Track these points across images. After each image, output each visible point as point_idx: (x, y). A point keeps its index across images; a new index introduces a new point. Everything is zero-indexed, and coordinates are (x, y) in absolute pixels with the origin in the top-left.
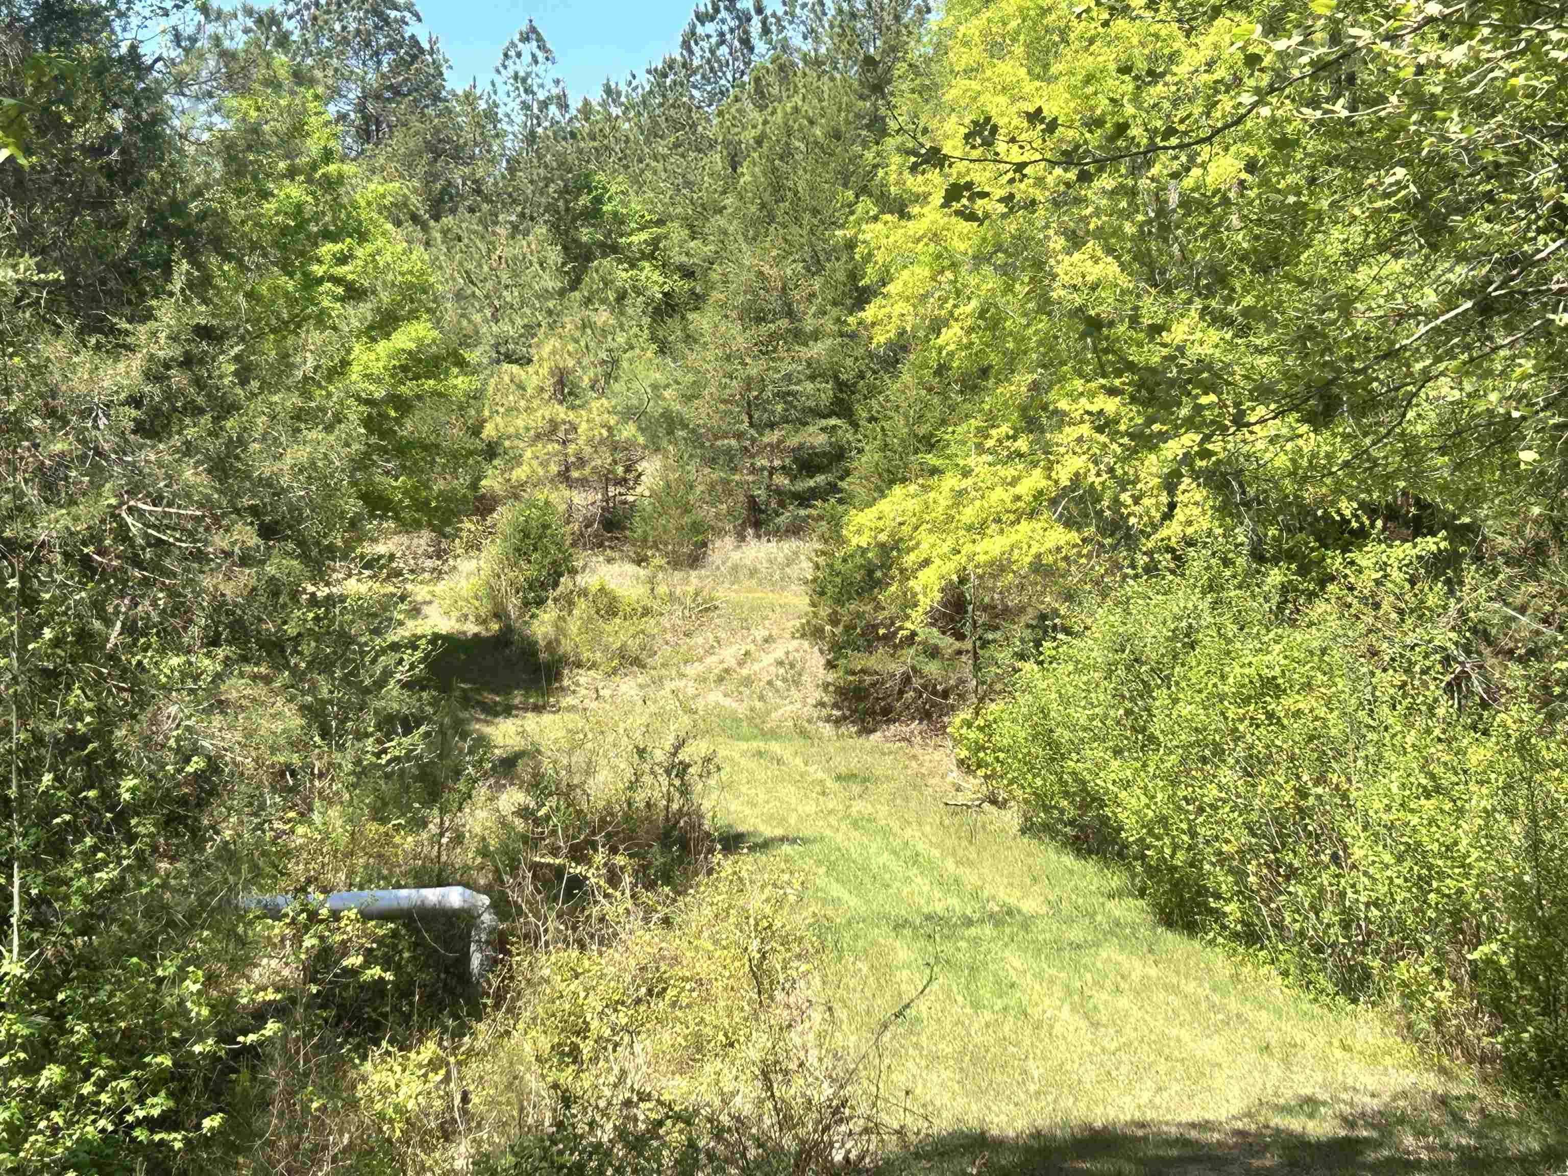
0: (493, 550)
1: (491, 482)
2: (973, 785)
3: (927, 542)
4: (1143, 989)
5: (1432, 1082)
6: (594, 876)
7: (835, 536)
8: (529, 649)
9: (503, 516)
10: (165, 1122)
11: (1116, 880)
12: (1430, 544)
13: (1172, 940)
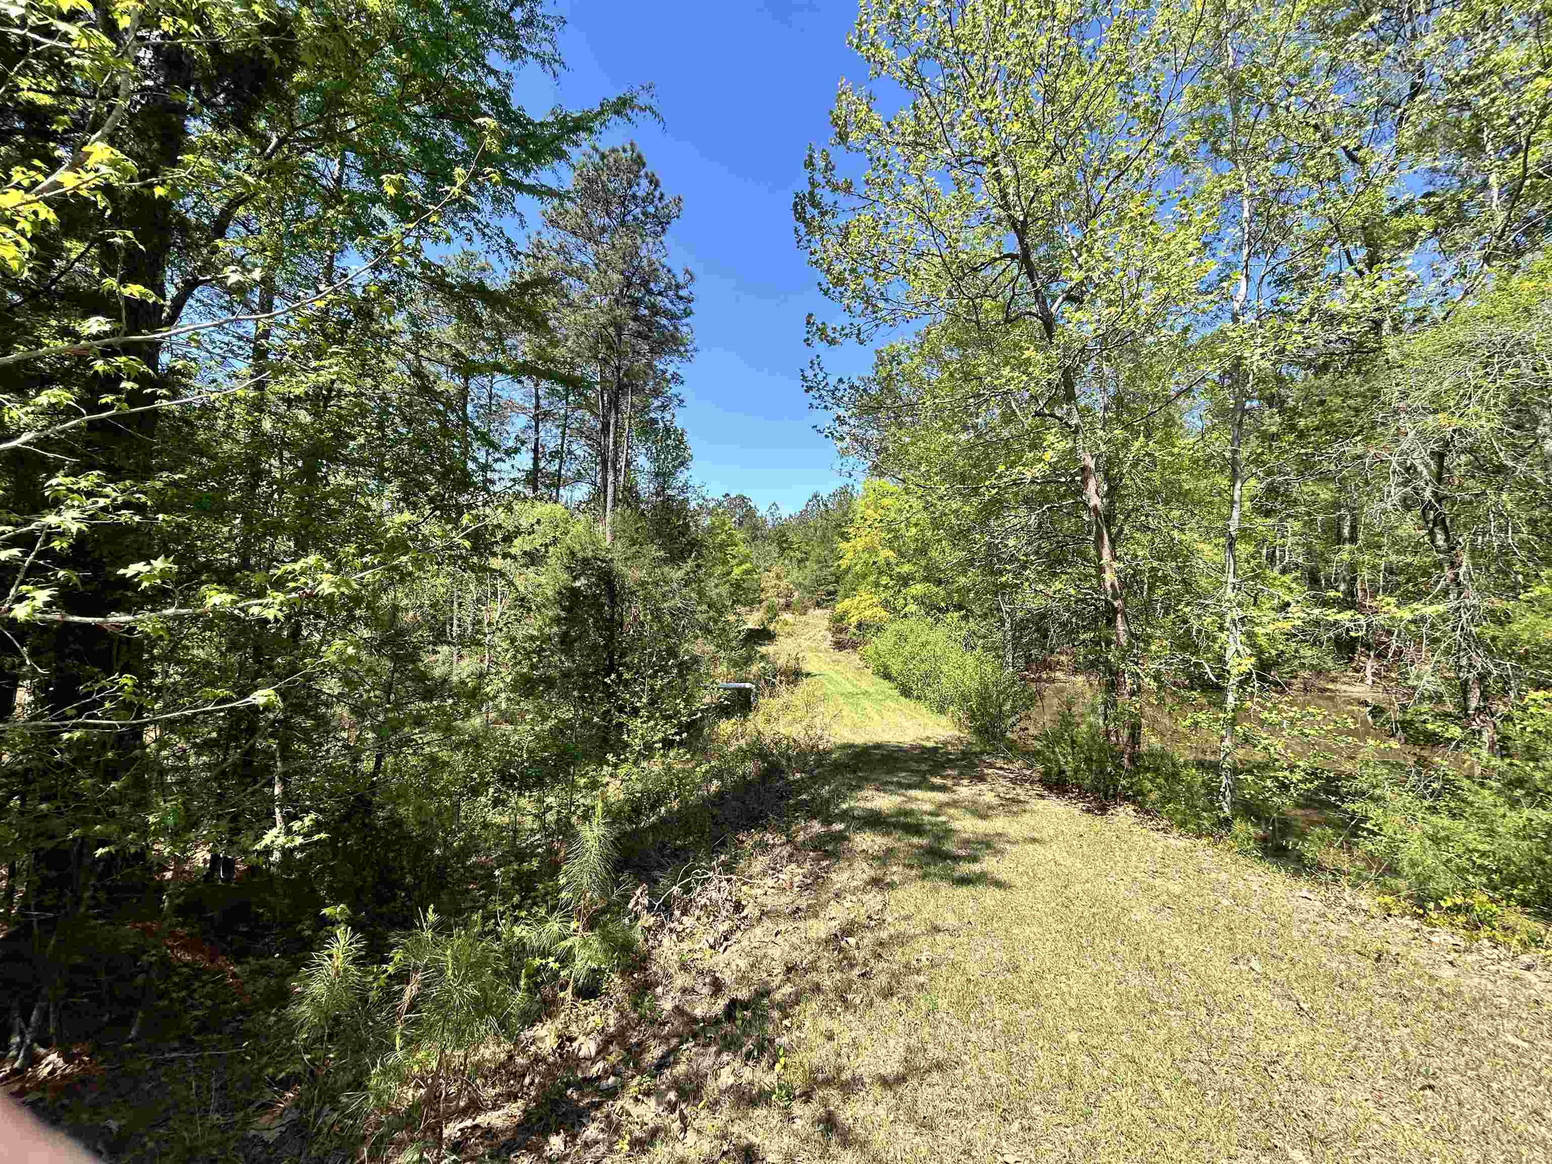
0: (762, 611)
1: (763, 597)
2: (862, 664)
3: (853, 611)
4: (894, 711)
5: (957, 733)
6: (777, 682)
7: (834, 609)
8: (769, 632)
9: (764, 604)
10: (676, 734)
11: (892, 685)
12: (963, 612)
13: (902, 699)
